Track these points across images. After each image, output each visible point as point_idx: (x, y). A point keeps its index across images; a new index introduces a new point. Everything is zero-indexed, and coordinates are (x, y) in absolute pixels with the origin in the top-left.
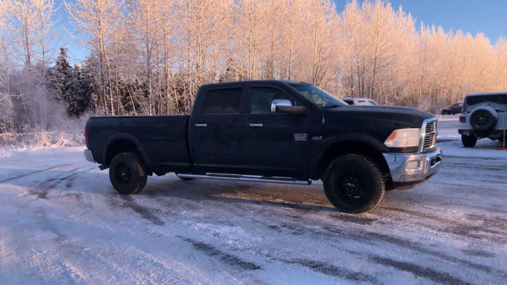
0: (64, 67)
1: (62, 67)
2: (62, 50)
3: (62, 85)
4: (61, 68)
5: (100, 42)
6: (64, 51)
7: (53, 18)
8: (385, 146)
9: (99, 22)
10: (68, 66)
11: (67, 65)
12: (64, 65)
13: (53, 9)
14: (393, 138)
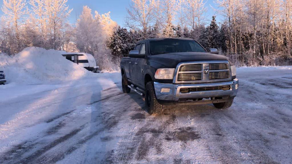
3: (211, 36)
6: (214, 18)
11: (215, 25)
14: (158, 74)
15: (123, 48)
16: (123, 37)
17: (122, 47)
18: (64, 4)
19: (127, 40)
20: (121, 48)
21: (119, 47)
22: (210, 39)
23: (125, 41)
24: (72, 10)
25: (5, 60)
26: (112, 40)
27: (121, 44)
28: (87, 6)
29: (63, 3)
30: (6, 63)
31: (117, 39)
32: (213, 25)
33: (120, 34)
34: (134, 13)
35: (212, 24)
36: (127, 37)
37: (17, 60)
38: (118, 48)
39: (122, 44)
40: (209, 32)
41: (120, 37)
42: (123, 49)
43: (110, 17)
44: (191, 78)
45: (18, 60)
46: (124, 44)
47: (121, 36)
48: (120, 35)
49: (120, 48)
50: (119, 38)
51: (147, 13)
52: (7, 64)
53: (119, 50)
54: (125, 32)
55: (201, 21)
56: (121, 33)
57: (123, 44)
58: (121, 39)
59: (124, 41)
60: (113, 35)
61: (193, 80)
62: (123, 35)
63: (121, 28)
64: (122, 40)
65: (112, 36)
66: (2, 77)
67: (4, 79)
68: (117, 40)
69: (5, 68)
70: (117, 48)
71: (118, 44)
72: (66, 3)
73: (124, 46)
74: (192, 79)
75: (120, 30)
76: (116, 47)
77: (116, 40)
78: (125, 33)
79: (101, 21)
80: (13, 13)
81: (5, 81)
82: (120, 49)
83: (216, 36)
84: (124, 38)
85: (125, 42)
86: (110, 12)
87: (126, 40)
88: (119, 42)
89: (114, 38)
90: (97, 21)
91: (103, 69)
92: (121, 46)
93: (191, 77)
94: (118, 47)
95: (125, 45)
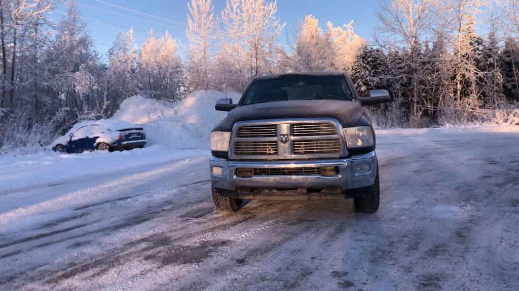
15: (372, 84)
16: (371, 65)
17: (370, 83)
18: (272, 16)
19: (380, 70)
21: (363, 83)
23: (376, 71)
24: (285, 24)
25: (159, 111)
26: (354, 71)
27: (368, 78)
28: (311, 15)
29: (271, 14)
30: (160, 115)
33: (366, 60)
34: (390, 19)
36: (380, 64)
37: (177, 111)
38: (361, 85)
41: (367, 65)
42: (370, 87)
43: (353, 29)
44: (257, 151)
45: (179, 110)
46: (373, 76)
47: (368, 63)
48: (366, 62)
49: (365, 84)
50: (365, 67)
51: (417, 17)
52: (159, 117)
53: (363, 88)
54: (377, 56)
56: (368, 57)
57: (371, 78)
58: (367, 68)
59: (373, 71)
60: (355, 62)
62: (373, 61)
63: (369, 48)
64: (369, 71)
65: (353, 64)
66: (140, 136)
67: (145, 139)
68: (359, 72)
69: (154, 122)
70: (359, 86)
71: (361, 78)
72: (275, 15)
73: (373, 82)
75: (366, 53)
76: (358, 84)
78: (376, 58)
79: (335, 39)
80: (201, 39)
81: (145, 143)
84: (374, 67)
85: (376, 74)
86: (352, 22)
87: (378, 69)
88: (363, 73)
89: (356, 67)
90: (327, 39)
92: (367, 81)
94: (361, 83)
95: (375, 79)
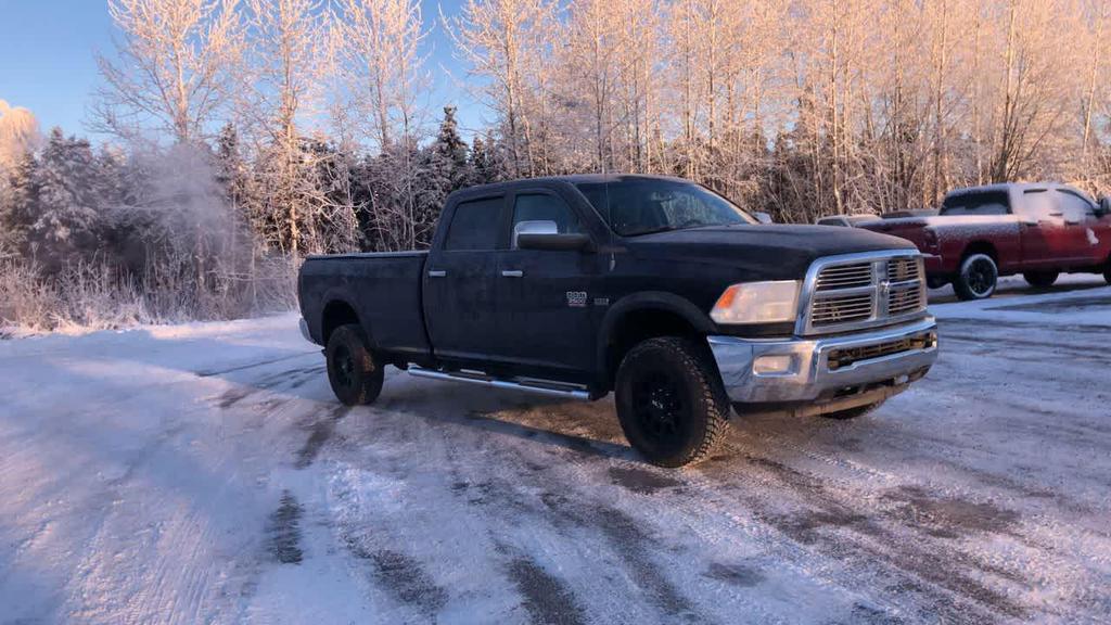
0: (450, 144)
1: (447, 144)
2: (447, 111)
3: (445, 180)
4: (444, 148)
5: (509, 90)
6: (451, 112)
7: (420, 52)
8: (712, 321)
9: (506, 48)
10: (459, 143)
11: (457, 141)
12: (450, 142)
13: (422, 34)
14: (729, 303)
15: (82, 223)
16: (75, 176)
17: (76, 220)
19: (94, 191)
20: (68, 226)
21: (61, 220)
22: (444, 190)
23: (86, 194)
26: (20, 190)
27: (70, 209)
31: (47, 184)
32: (448, 140)
33: (62, 164)
35: (445, 135)
36: (93, 176)
38: (55, 226)
39: (72, 209)
40: (438, 166)
41: (65, 178)
42: (78, 230)
44: (830, 315)
46: (82, 205)
47: (67, 173)
48: (62, 169)
49: (67, 223)
50: (61, 182)
53: (62, 233)
54: (86, 157)
55: (415, 122)
56: (67, 159)
57: (77, 209)
58: (67, 185)
59: (81, 192)
60: (21, 168)
61: (837, 321)
62: (80, 170)
63: (66, 137)
64: (72, 192)
65: (16, 173)
68: (47, 192)
70: (49, 226)
71: (56, 207)
73: (84, 217)
74: (834, 318)
75: (59, 148)
76: (47, 221)
77: (46, 188)
78: (83, 161)
82: (63, 229)
83: (462, 179)
84: (82, 183)
85: (88, 201)
87: (90, 188)
88: (58, 196)
89: (27, 180)
91: (6, 320)
92: (69, 216)
93: (830, 310)
94: (54, 220)
95: (88, 211)
